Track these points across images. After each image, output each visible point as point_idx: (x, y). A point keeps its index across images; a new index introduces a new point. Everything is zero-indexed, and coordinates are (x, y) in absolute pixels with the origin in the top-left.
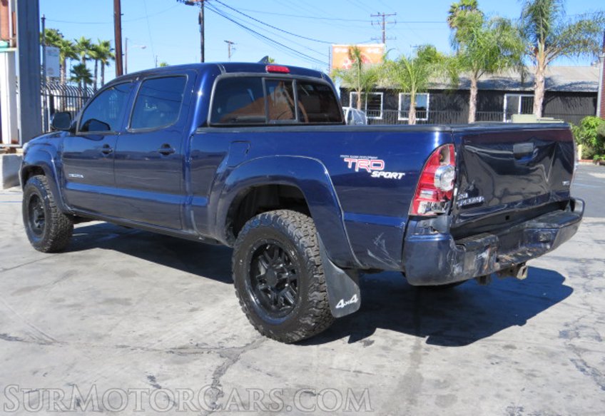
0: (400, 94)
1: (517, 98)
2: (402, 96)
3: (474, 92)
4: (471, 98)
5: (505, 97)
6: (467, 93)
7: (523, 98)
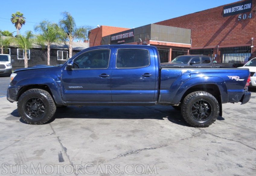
0: (18, 49)
1: (62, 52)
2: (19, 50)
3: (49, 50)
4: (48, 52)
5: (58, 51)
6: (46, 50)
7: (63, 52)
